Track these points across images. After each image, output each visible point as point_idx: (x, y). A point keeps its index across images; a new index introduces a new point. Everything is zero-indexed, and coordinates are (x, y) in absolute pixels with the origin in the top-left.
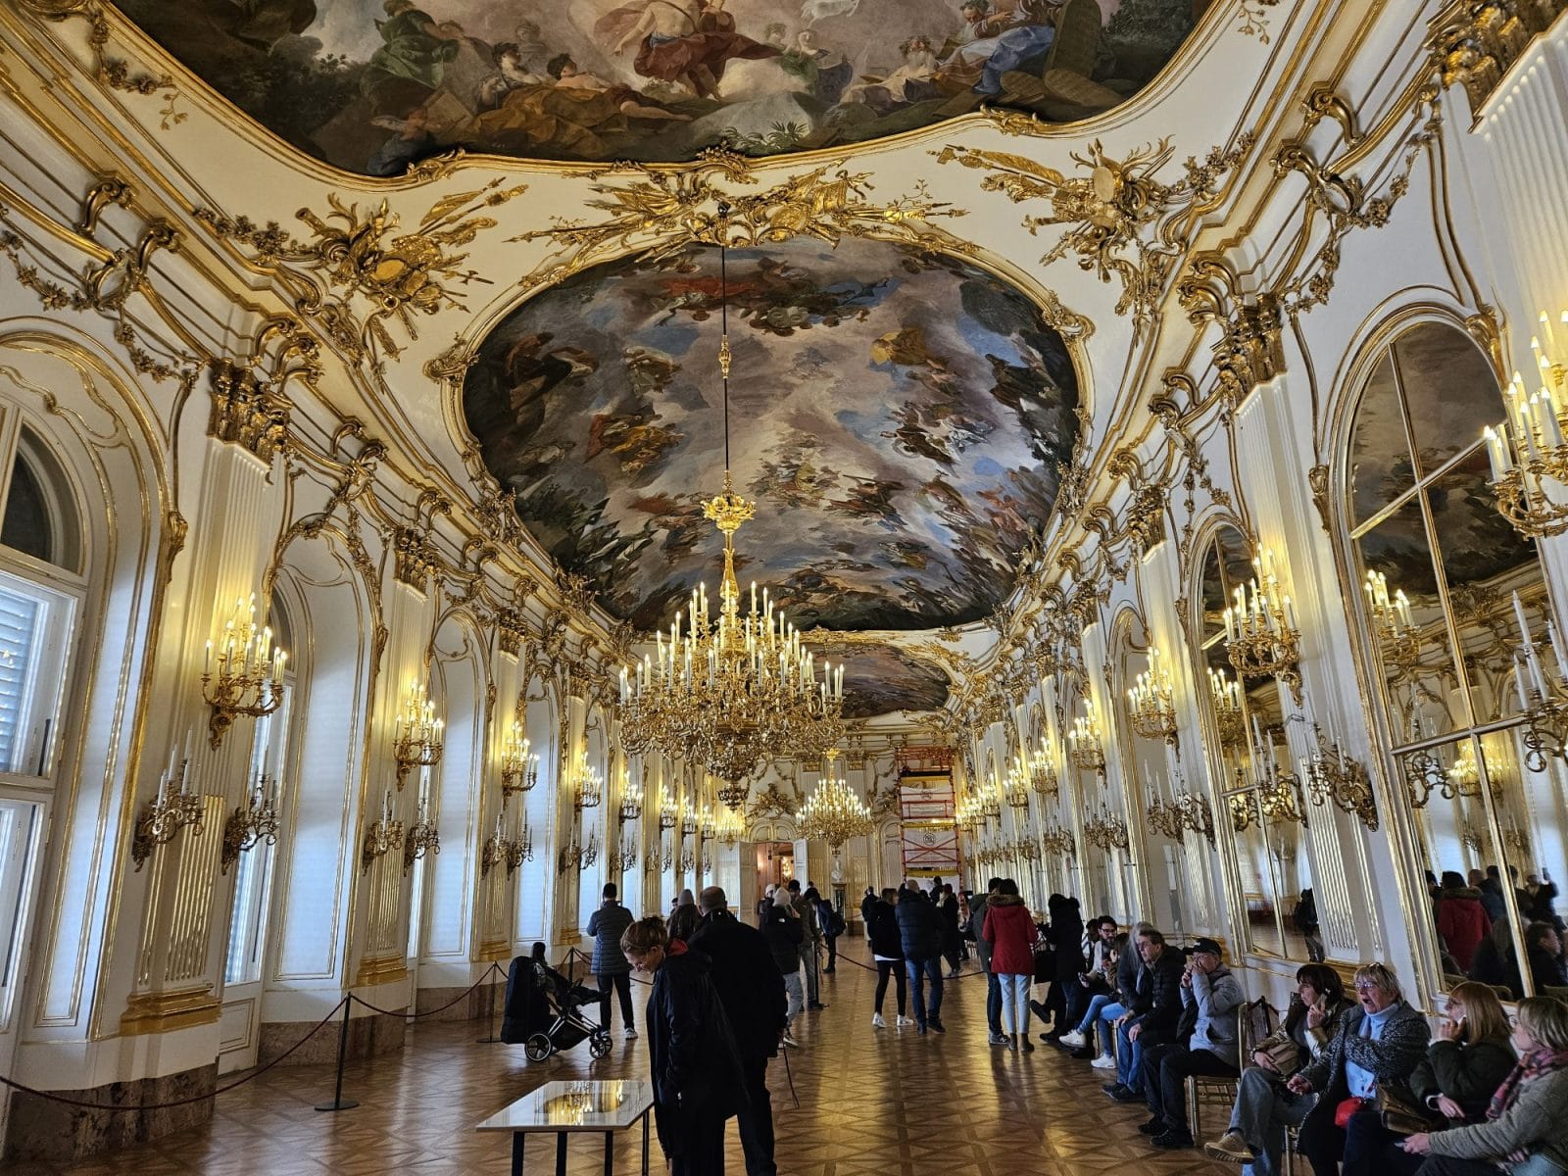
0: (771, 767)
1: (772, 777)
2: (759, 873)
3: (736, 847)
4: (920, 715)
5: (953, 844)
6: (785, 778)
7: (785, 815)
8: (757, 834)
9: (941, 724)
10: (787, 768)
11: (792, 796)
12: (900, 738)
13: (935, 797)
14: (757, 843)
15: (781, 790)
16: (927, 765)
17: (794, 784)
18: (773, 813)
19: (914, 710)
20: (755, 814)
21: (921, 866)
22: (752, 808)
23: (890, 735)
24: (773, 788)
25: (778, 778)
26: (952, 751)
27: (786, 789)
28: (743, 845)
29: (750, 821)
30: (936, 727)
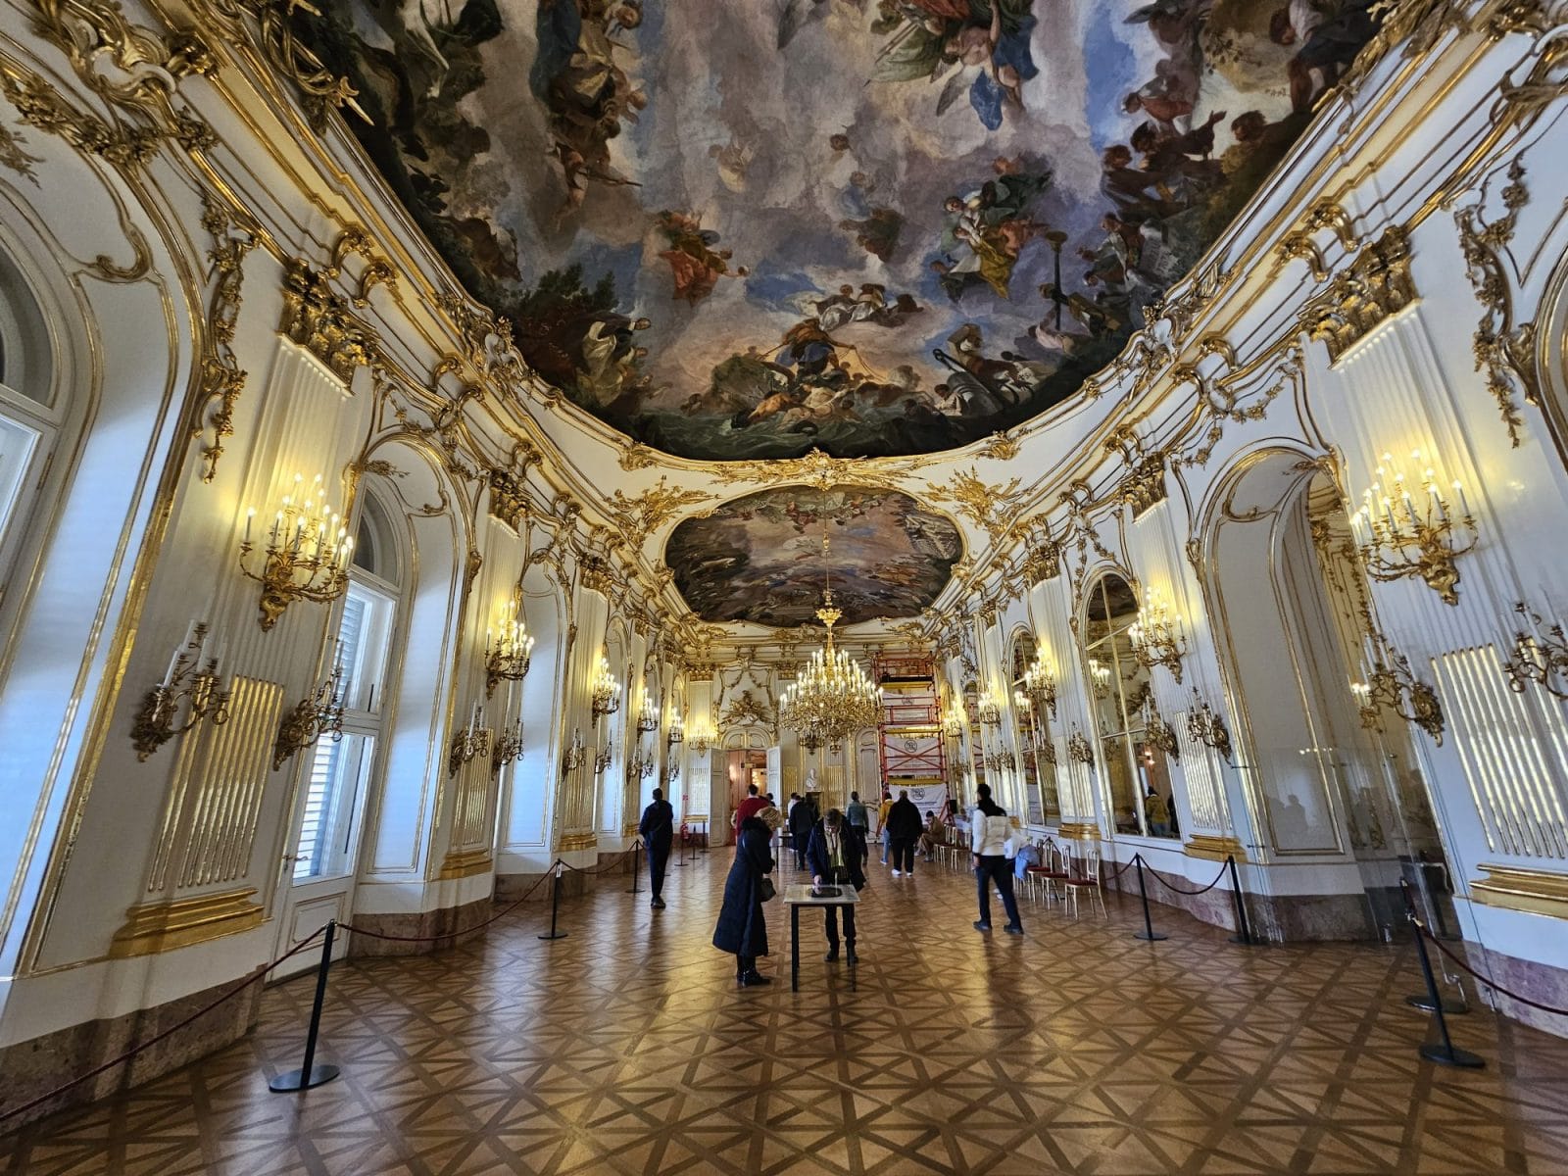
0: (746, 674)
1: (746, 684)
2: (731, 782)
3: (709, 753)
4: (897, 624)
5: (936, 752)
6: (759, 686)
7: (759, 723)
8: (731, 742)
9: (918, 633)
10: (762, 676)
11: (766, 703)
12: (876, 647)
13: (916, 702)
14: (732, 751)
15: (755, 698)
16: (903, 672)
17: (769, 692)
18: (747, 720)
19: (894, 617)
20: (728, 721)
21: (901, 774)
22: (725, 715)
23: (867, 645)
24: (747, 695)
25: (753, 686)
26: (930, 660)
27: (761, 696)
28: (715, 752)
29: (723, 728)
30: (914, 636)
